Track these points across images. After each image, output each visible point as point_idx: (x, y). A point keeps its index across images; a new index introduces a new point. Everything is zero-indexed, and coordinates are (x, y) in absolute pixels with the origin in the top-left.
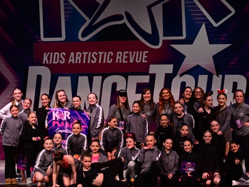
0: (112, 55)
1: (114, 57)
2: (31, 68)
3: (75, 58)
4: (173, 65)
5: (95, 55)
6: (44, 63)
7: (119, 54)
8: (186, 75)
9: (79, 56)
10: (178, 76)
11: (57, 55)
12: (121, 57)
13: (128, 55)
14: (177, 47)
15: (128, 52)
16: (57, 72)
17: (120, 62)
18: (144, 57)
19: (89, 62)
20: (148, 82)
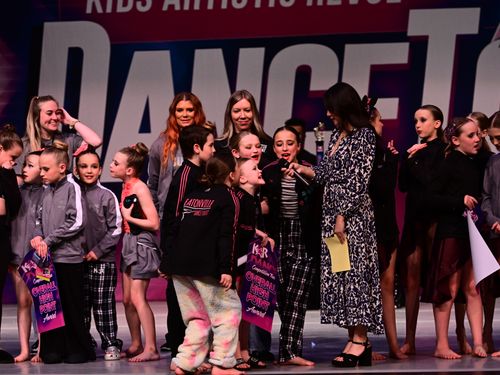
2: (50, 28)
4: (478, 10)
6: (89, 10)
10: (495, 43)
17: (320, 3)
20: (406, 61)
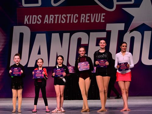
0: (77, 16)
1: (79, 18)
2: (15, 28)
3: (49, 19)
4: (124, 24)
5: (64, 16)
6: (25, 23)
7: (83, 16)
8: (134, 32)
9: (52, 18)
10: (128, 32)
11: (35, 17)
12: (84, 18)
13: (89, 16)
14: (127, 10)
15: (89, 14)
16: (35, 30)
17: (84, 22)
18: (102, 18)
19: (59, 22)
20: (105, 37)
